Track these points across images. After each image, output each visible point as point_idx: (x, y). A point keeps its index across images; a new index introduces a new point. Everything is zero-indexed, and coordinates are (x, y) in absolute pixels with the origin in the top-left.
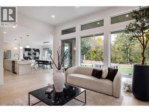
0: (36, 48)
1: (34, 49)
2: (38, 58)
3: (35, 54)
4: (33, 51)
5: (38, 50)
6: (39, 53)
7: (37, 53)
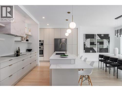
0: (103, 32)
1: (99, 35)
2: (107, 50)
3: (102, 43)
4: (98, 38)
5: (106, 37)
6: (109, 42)
7: (105, 41)
